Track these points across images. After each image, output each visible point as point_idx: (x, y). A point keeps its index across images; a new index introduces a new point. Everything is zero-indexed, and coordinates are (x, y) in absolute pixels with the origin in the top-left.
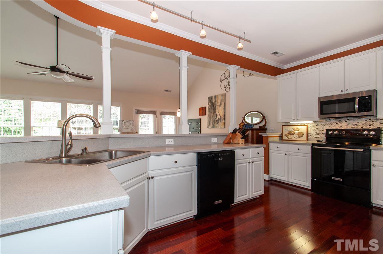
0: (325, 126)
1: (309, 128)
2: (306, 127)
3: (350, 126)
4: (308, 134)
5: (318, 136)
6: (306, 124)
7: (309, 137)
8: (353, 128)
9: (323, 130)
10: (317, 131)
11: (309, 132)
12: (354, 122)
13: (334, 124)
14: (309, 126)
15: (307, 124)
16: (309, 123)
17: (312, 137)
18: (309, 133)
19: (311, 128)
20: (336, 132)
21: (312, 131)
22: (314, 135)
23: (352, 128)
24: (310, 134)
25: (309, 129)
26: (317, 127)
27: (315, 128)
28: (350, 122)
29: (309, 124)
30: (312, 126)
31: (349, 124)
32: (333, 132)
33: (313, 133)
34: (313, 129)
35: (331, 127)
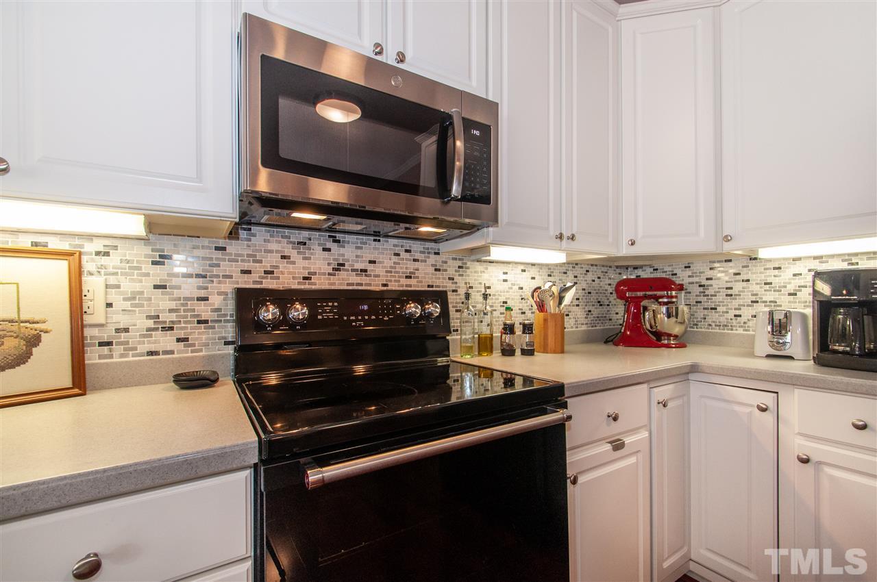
0: (215, 271)
1: (85, 278)
2: (60, 269)
3: (343, 274)
4: (88, 332)
5: (166, 341)
6: (55, 244)
7: (93, 357)
8: (355, 287)
9: (202, 293)
10: (163, 303)
11: (95, 312)
12: (357, 256)
13: (270, 261)
14: (88, 265)
15: (64, 246)
16: (90, 237)
17: (117, 350)
18: (88, 319)
19: (112, 280)
20: (299, 312)
21: (119, 304)
22: (133, 337)
23: (351, 288)
24: (95, 332)
25: (94, 286)
26: (158, 275)
27: (148, 284)
28: (343, 255)
29: (90, 247)
30: (113, 261)
31: (340, 266)
32: (284, 312)
33: (123, 321)
34: (128, 286)
35: (255, 277)
